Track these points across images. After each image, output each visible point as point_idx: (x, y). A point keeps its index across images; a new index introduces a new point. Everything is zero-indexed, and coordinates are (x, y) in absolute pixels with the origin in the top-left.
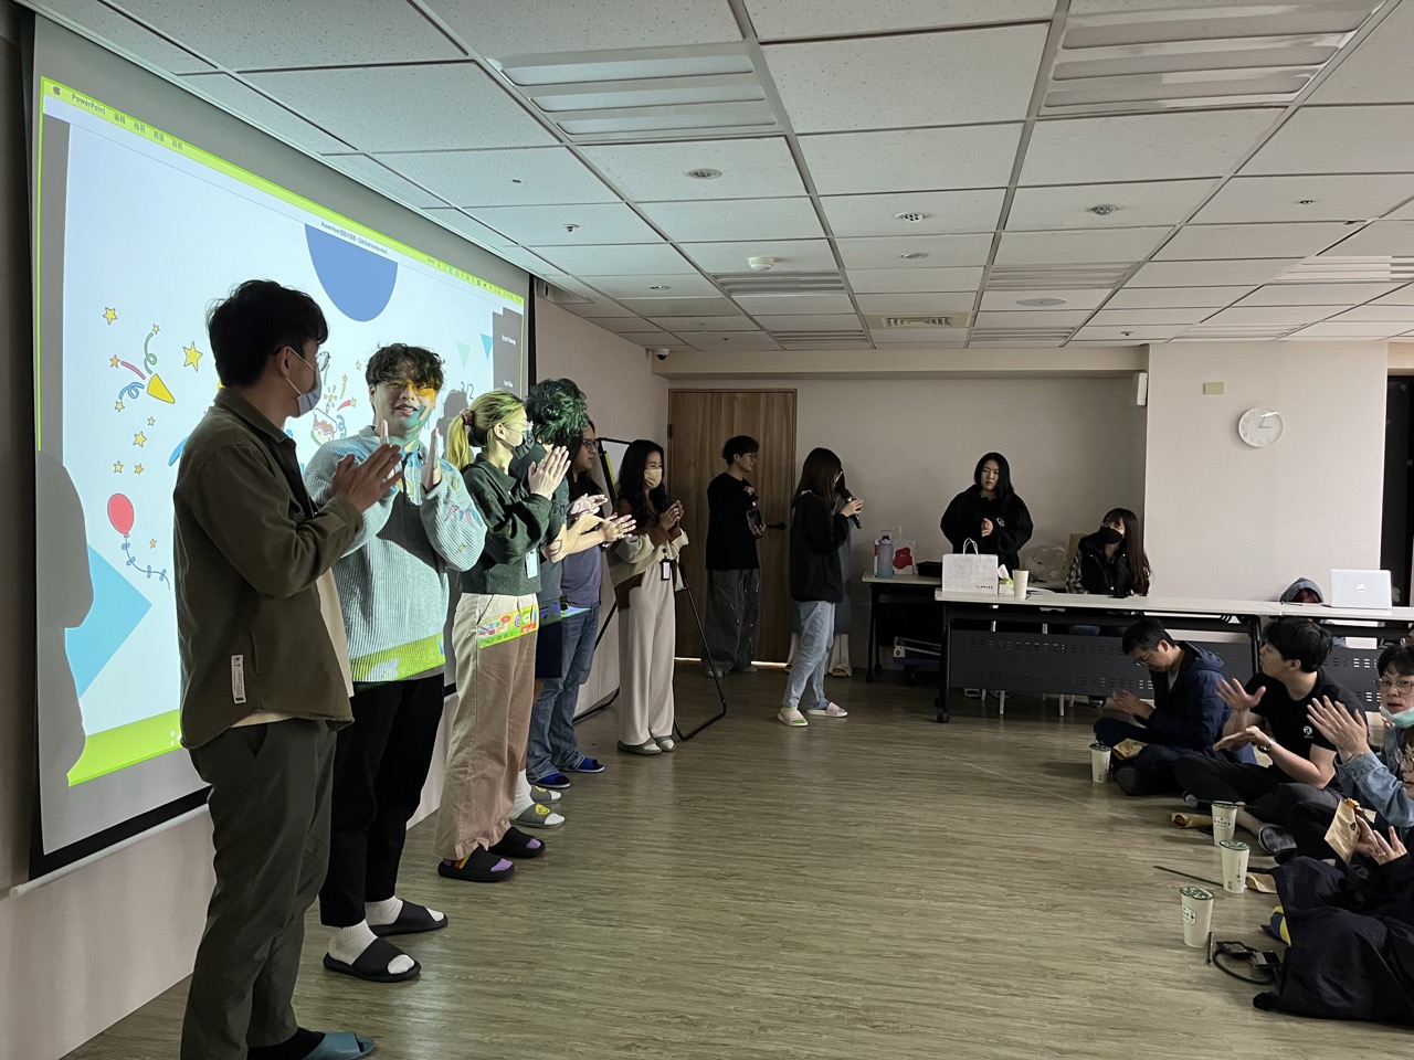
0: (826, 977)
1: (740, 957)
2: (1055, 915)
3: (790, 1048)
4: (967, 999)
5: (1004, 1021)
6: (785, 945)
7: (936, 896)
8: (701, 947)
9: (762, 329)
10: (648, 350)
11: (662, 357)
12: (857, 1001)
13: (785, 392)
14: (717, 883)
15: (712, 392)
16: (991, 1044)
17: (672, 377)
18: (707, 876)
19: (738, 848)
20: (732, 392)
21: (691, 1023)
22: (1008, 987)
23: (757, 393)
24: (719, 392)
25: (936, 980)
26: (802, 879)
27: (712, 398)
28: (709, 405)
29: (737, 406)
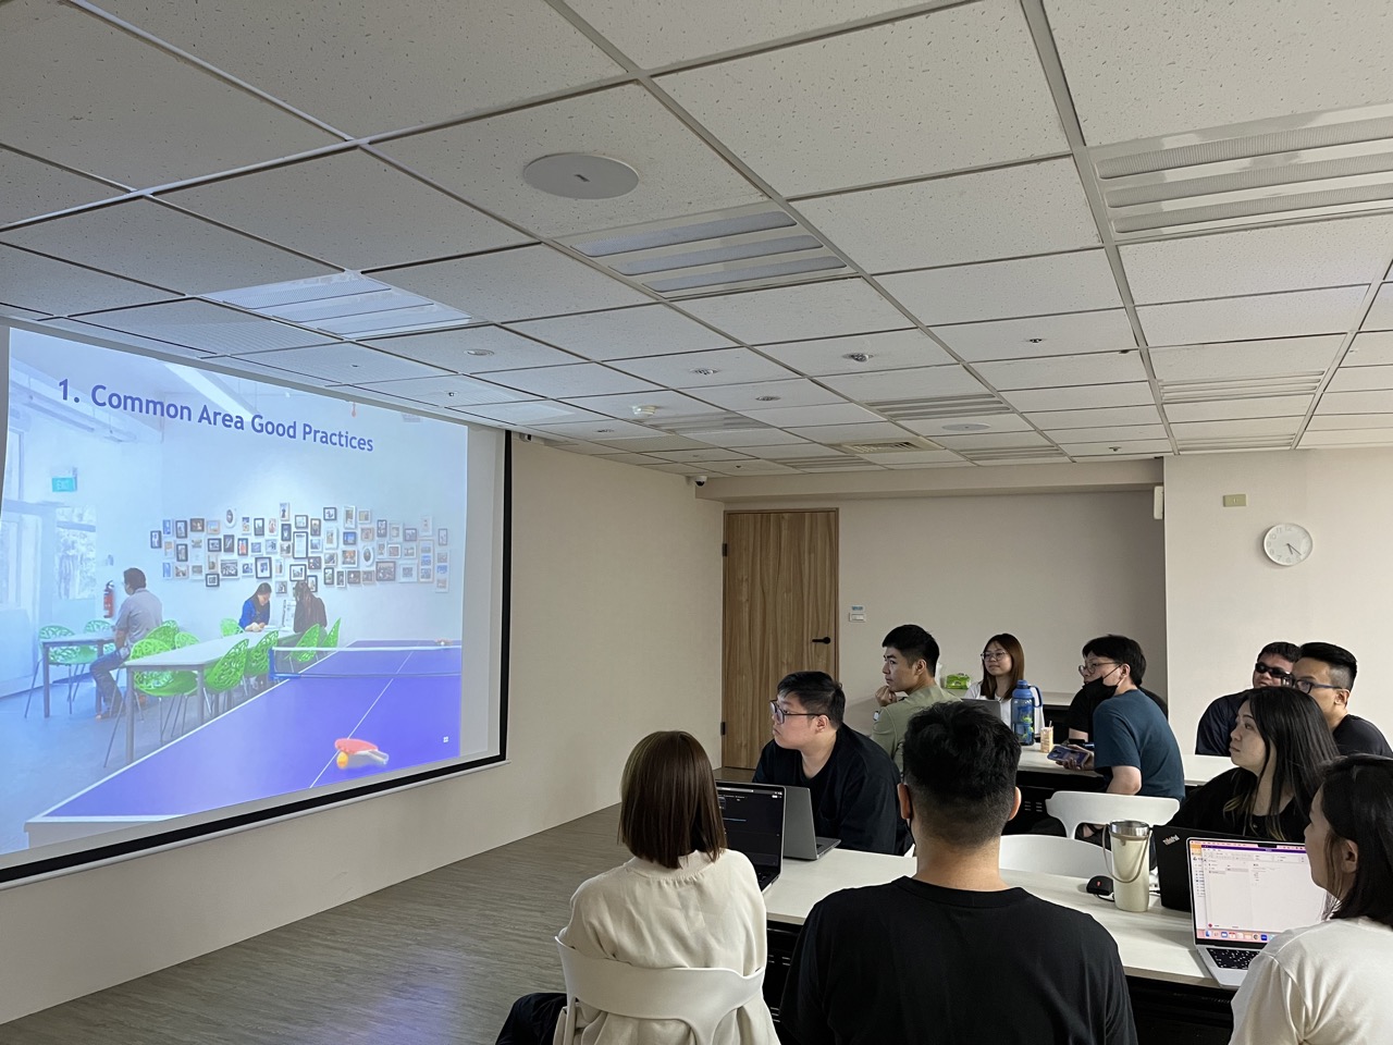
9: (759, 458)
10: (689, 478)
11: (700, 484)
13: (828, 511)
15: (762, 512)
17: (727, 501)
20: (779, 513)
23: (802, 512)
24: (768, 513)
27: (762, 517)
28: (759, 526)
29: (784, 526)
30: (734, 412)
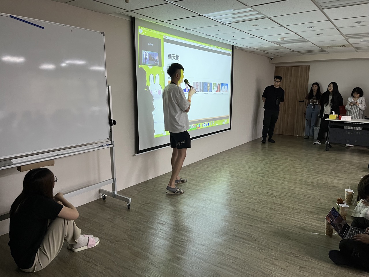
0: (272, 190)
1: (256, 185)
3: (258, 198)
4: (299, 197)
5: (304, 201)
6: (266, 185)
8: (249, 183)
9: (295, 51)
10: (268, 58)
11: (272, 59)
12: (275, 194)
13: (306, 66)
14: (258, 174)
16: (299, 203)
19: (266, 169)
20: (292, 67)
21: (241, 192)
22: (310, 196)
23: (299, 66)
24: (288, 67)
25: (295, 193)
26: (277, 176)
27: (286, 68)
28: (285, 70)
29: (293, 70)
30: (304, 38)
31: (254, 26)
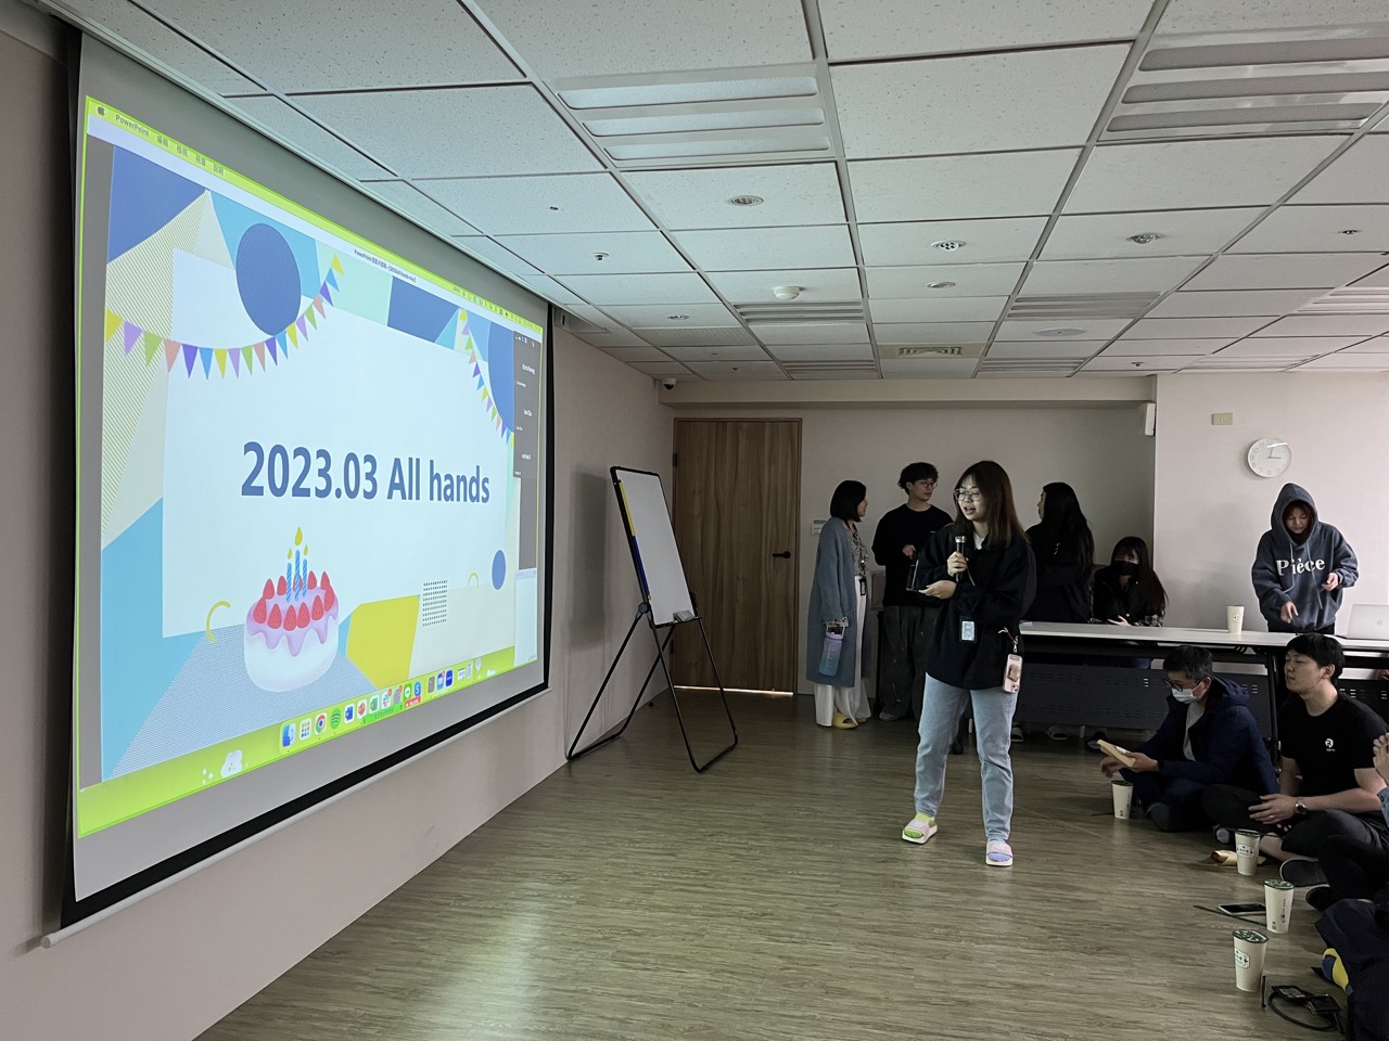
2: (1101, 959)
6: (829, 991)
7: (977, 938)
9: (773, 358)
10: (655, 380)
11: (669, 387)
13: (790, 421)
15: (717, 421)
17: (678, 407)
18: (739, 916)
19: (767, 886)
20: (737, 421)
23: (762, 422)
24: (723, 422)
27: (717, 426)
28: (714, 433)
29: (742, 435)
30: (866, 301)
31: (738, 201)
